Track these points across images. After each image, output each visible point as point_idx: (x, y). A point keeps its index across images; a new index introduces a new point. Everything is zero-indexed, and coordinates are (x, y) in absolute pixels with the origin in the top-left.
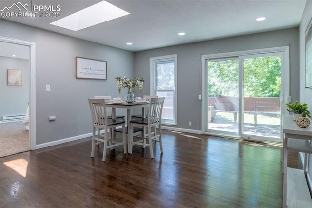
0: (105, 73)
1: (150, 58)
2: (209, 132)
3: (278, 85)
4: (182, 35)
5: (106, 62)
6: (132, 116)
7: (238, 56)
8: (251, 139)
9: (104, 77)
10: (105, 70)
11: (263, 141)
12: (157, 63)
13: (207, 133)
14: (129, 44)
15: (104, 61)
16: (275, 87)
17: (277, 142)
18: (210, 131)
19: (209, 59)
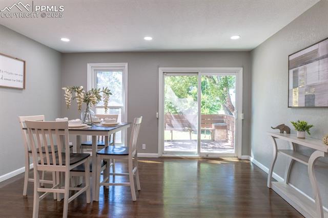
0: (21, 78)
1: (88, 65)
2: (166, 154)
3: (189, 103)
4: (148, 40)
5: (24, 62)
6: (98, 145)
7: (198, 73)
8: (210, 156)
9: (21, 85)
10: (23, 74)
11: (221, 158)
12: (97, 70)
13: (163, 155)
14: (65, 40)
15: (22, 60)
16: (186, 104)
17: (232, 157)
18: (167, 152)
19: (167, 73)
